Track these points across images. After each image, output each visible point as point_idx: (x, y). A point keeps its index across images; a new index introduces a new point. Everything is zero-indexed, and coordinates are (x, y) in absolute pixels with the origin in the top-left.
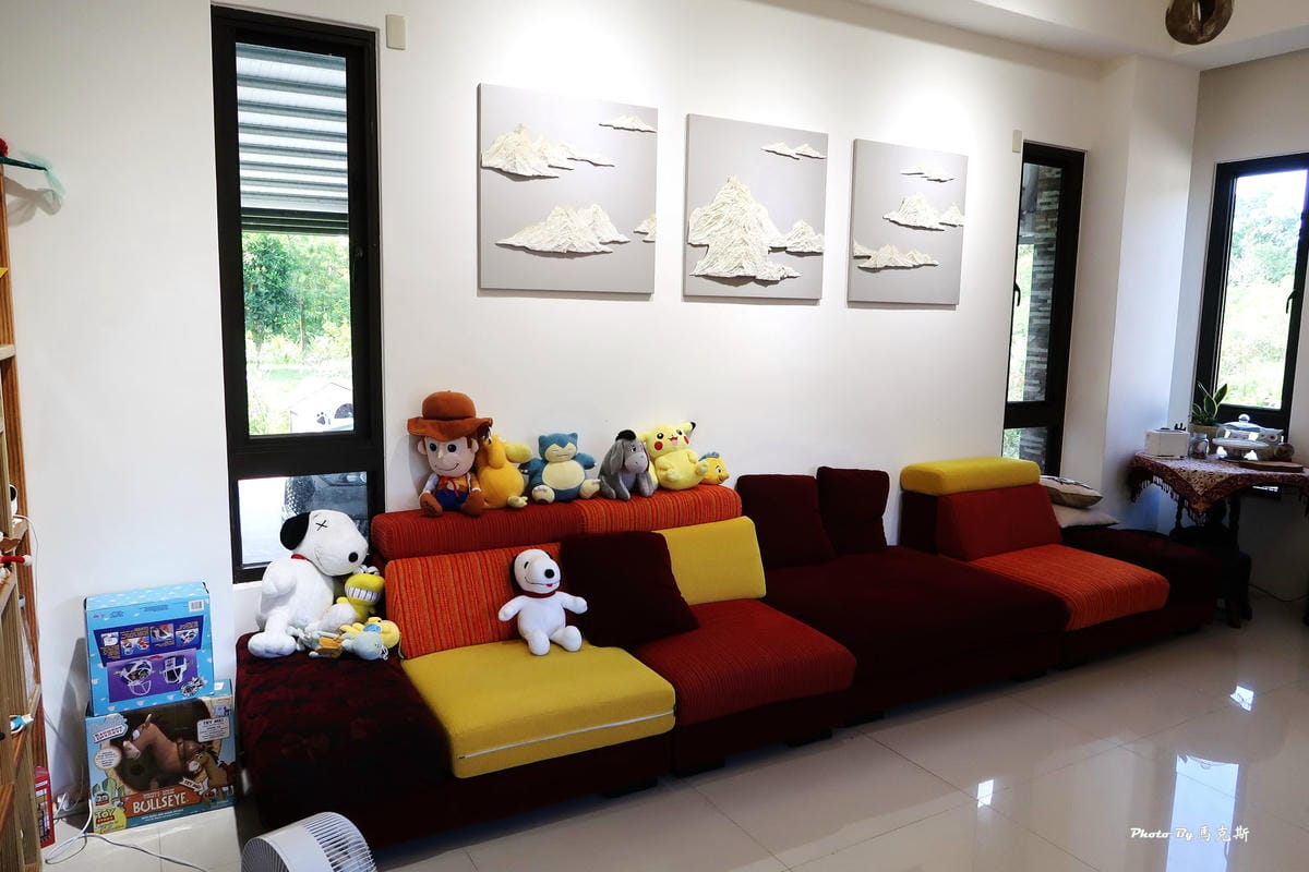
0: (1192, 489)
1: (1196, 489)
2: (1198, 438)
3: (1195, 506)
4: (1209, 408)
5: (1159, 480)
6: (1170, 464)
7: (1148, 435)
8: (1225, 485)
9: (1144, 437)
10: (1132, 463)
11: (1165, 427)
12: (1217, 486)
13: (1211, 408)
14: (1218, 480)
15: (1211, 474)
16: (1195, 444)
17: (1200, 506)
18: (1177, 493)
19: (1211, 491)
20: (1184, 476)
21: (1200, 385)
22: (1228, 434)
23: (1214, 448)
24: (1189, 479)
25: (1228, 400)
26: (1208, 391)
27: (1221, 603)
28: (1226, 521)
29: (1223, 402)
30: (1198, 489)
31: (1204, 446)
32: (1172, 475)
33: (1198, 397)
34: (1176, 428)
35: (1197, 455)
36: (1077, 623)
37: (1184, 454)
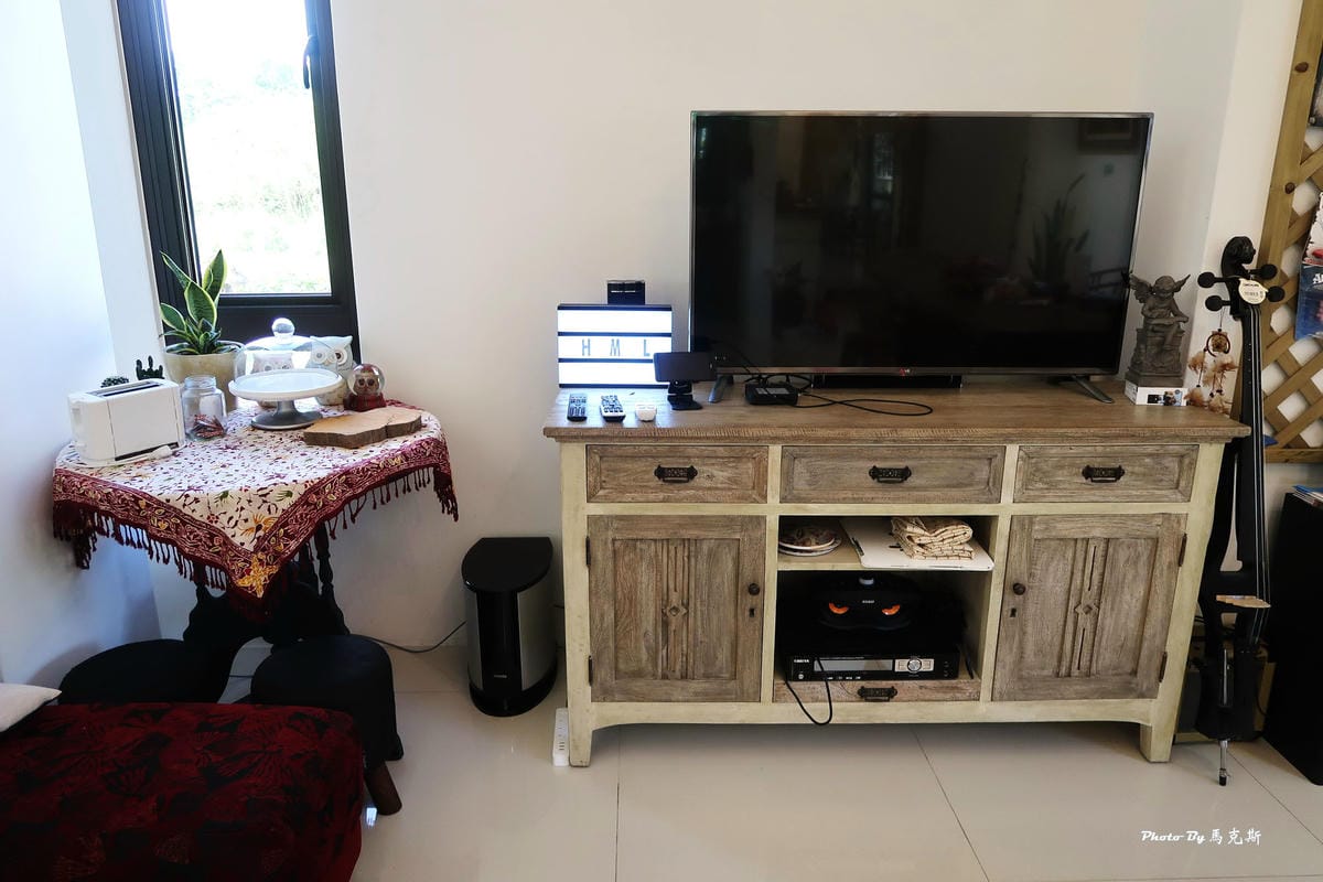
0: (227, 542)
1: (237, 541)
4: (197, 316)
8: (301, 511)
11: (114, 374)
12: (282, 522)
13: (203, 310)
14: (286, 504)
18: (188, 557)
19: (272, 534)
20: (200, 513)
24: (213, 518)
25: (234, 285)
26: (184, 268)
30: (244, 539)
31: (209, 405)
32: (165, 516)
33: (169, 290)
34: (141, 374)
35: (204, 430)
37: (178, 434)
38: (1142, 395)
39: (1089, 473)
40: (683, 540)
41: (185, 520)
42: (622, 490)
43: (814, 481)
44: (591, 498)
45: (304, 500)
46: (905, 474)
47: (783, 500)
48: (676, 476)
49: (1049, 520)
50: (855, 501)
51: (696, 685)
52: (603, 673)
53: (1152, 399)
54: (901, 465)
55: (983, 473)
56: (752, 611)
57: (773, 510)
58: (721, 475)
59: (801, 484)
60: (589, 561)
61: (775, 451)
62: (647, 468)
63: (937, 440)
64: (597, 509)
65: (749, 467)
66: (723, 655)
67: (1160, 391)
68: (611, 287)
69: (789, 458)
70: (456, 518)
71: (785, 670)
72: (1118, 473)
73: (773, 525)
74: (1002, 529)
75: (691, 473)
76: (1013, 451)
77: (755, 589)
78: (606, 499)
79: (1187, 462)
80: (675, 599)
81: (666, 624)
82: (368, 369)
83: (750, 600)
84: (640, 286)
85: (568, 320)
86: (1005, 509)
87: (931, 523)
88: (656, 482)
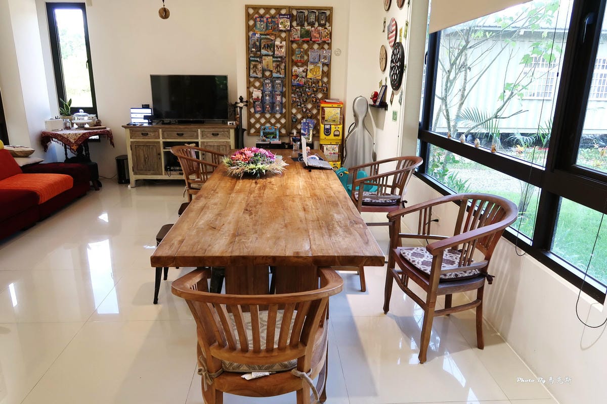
1: (71, 141)
2: (66, 121)
3: (73, 148)
4: (66, 110)
5: (56, 140)
6: (59, 133)
7: (46, 122)
9: (44, 123)
10: (42, 135)
11: (51, 118)
13: (67, 108)
14: (79, 136)
15: (76, 134)
16: (65, 124)
17: (75, 147)
18: (64, 143)
19: (77, 141)
20: (66, 136)
21: (61, 99)
22: (76, 118)
23: (72, 124)
24: (68, 137)
25: (73, 105)
26: (64, 101)
27: (91, 183)
28: (84, 153)
29: (72, 106)
30: (73, 141)
31: (68, 125)
32: (60, 137)
33: (61, 105)
34: (56, 118)
35: (67, 128)
36: (43, 200)
37: (63, 128)
38: (229, 123)
39: (213, 134)
40: (147, 145)
41: (63, 137)
42: (136, 137)
43: (168, 135)
44: (131, 138)
45: (82, 135)
46: (183, 134)
47: (163, 139)
48: (145, 135)
49: (207, 142)
50: (175, 139)
51: (152, 172)
52: (135, 170)
53: (230, 123)
54: (182, 133)
55: (195, 134)
56: (159, 158)
57: (161, 140)
58: (152, 134)
59: (166, 136)
60: (131, 149)
61: (160, 130)
62: (140, 133)
63: (186, 128)
64: (132, 140)
65: (157, 133)
66: (156, 167)
67: (231, 122)
68: (143, 105)
69: (163, 132)
70: (114, 147)
71: (166, 169)
72: (218, 134)
73: (161, 143)
74: (200, 144)
75: (147, 134)
76: (199, 130)
77: (159, 154)
78: (133, 138)
79: (229, 132)
80: (146, 156)
81: (145, 161)
82: (99, 120)
83: (159, 156)
84: (149, 105)
85: (132, 111)
86: (200, 140)
87: (189, 143)
88: (142, 136)
